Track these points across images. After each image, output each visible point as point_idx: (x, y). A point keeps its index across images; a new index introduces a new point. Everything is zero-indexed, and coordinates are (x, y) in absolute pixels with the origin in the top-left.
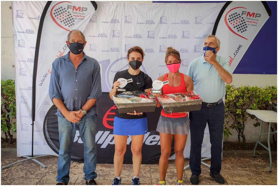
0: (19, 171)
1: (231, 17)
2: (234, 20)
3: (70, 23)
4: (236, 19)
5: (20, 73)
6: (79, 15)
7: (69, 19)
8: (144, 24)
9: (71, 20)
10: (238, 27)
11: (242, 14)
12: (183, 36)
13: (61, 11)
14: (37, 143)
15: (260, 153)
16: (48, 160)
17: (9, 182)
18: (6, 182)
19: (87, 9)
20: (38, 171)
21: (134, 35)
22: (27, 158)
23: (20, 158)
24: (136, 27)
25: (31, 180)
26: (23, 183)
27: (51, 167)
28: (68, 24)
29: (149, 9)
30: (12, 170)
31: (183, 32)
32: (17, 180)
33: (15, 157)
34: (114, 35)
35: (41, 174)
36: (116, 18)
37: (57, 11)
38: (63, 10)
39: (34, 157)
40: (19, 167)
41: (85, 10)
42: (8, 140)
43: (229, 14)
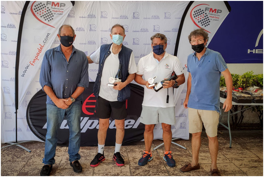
1: (196, 13)
2: (198, 15)
3: (49, 18)
4: (200, 14)
5: (3, 65)
6: (58, 10)
7: (48, 14)
9: (50, 15)
10: (202, 22)
12: (154, 30)
14: (20, 129)
15: (221, 133)
16: (31, 145)
19: (65, 5)
20: (24, 155)
21: (109, 29)
22: (11, 144)
23: (4, 144)
24: (111, 22)
25: (18, 163)
26: (12, 165)
27: (35, 151)
28: (47, 19)
29: (123, 5)
31: (154, 26)
32: (5, 163)
34: (91, 29)
35: (26, 157)
36: (93, 13)
37: (37, 7)
39: (18, 143)
40: (4, 152)
41: (63, 6)
43: (194, 10)
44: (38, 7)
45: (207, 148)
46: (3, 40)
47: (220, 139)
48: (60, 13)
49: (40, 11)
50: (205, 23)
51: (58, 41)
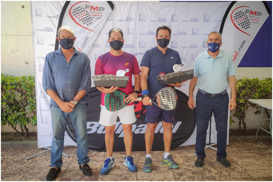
1: (236, 15)
3: (88, 22)
4: (240, 17)
5: (40, 69)
6: (97, 14)
7: (87, 18)
8: (157, 22)
10: (242, 24)
12: (193, 33)
13: (79, 10)
15: (260, 138)
19: (104, 9)
22: (48, 149)
23: (41, 149)
24: (149, 25)
28: (86, 23)
29: (161, 8)
31: (193, 29)
34: (129, 32)
35: (66, 162)
36: (131, 16)
37: (76, 10)
38: (81, 9)
41: (102, 10)
42: (24, 134)
43: (235, 12)
44: (77, 11)
45: (249, 154)
46: (41, 44)
47: (260, 144)
48: (99, 17)
49: (79, 14)
50: (245, 25)
51: (96, 44)
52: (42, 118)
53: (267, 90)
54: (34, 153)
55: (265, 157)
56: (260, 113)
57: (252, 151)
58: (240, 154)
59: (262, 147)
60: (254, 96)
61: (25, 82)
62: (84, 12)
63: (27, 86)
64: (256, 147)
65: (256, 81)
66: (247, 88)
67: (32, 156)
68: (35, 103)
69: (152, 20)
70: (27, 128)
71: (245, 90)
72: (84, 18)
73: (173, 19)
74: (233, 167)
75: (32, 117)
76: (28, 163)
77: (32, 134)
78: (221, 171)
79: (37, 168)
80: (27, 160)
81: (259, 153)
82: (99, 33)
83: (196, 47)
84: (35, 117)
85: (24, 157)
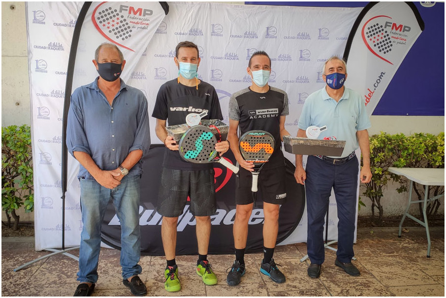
0: (46, 272)
1: (371, 30)
2: (374, 34)
3: (124, 34)
4: (377, 33)
5: (40, 115)
6: (140, 21)
7: (123, 28)
8: (242, 38)
9: (126, 29)
10: (380, 45)
11: (386, 25)
12: (301, 57)
13: (109, 14)
15: (406, 231)
17: (35, 292)
18: (31, 292)
19: (151, 12)
21: (226, 55)
22: (53, 252)
23: (40, 251)
24: (229, 43)
26: (60, 291)
28: (121, 36)
29: (249, 15)
30: (34, 272)
31: (301, 50)
32: (47, 287)
33: (31, 251)
36: (198, 27)
37: (103, 14)
38: (112, 12)
39: (66, 250)
40: (43, 266)
41: (148, 14)
42: (11, 225)
43: (368, 25)
44: (106, 15)
45: (390, 258)
46: (42, 71)
47: (407, 241)
48: (143, 26)
49: (108, 21)
50: (384, 47)
51: (138, 73)
52: (43, 199)
53: (417, 153)
54: (28, 258)
55: (416, 263)
56: (405, 190)
57: (395, 254)
58: (375, 258)
59: (410, 246)
60: (398, 163)
61: (13, 137)
62: (118, 17)
63: (18, 143)
64: (401, 246)
65: (400, 139)
66: (386, 150)
67: (25, 265)
68: (32, 173)
69: (233, 34)
70: (17, 215)
71: (384, 154)
72: (117, 28)
73: (268, 34)
74: (367, 281)
75: (25, 196)
76: (17, 276)
77: (26, 225)
78: (348, 289)
79: (32, 286)
80: (17, 271)
81: (407, 257)
82: (144, 55)
83: (306, 81)
84: (31, 197)
85: (10, 267)
